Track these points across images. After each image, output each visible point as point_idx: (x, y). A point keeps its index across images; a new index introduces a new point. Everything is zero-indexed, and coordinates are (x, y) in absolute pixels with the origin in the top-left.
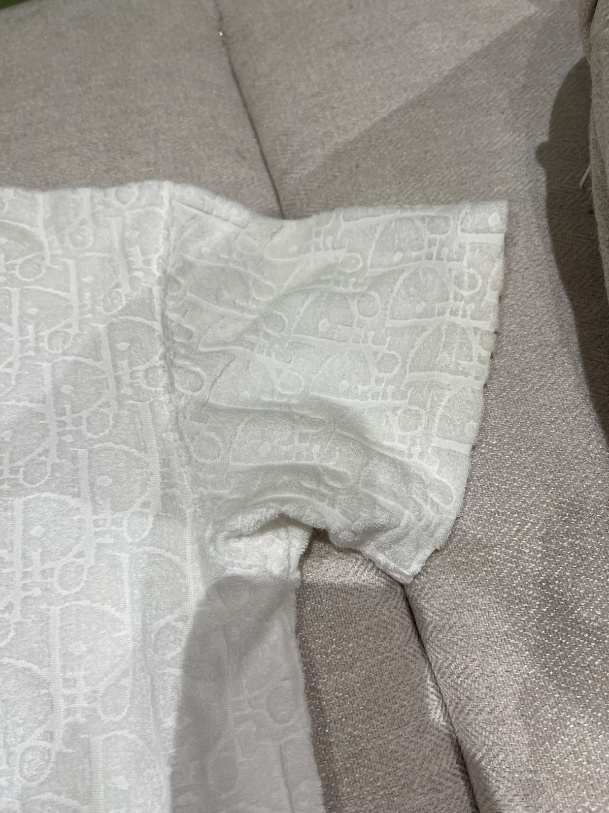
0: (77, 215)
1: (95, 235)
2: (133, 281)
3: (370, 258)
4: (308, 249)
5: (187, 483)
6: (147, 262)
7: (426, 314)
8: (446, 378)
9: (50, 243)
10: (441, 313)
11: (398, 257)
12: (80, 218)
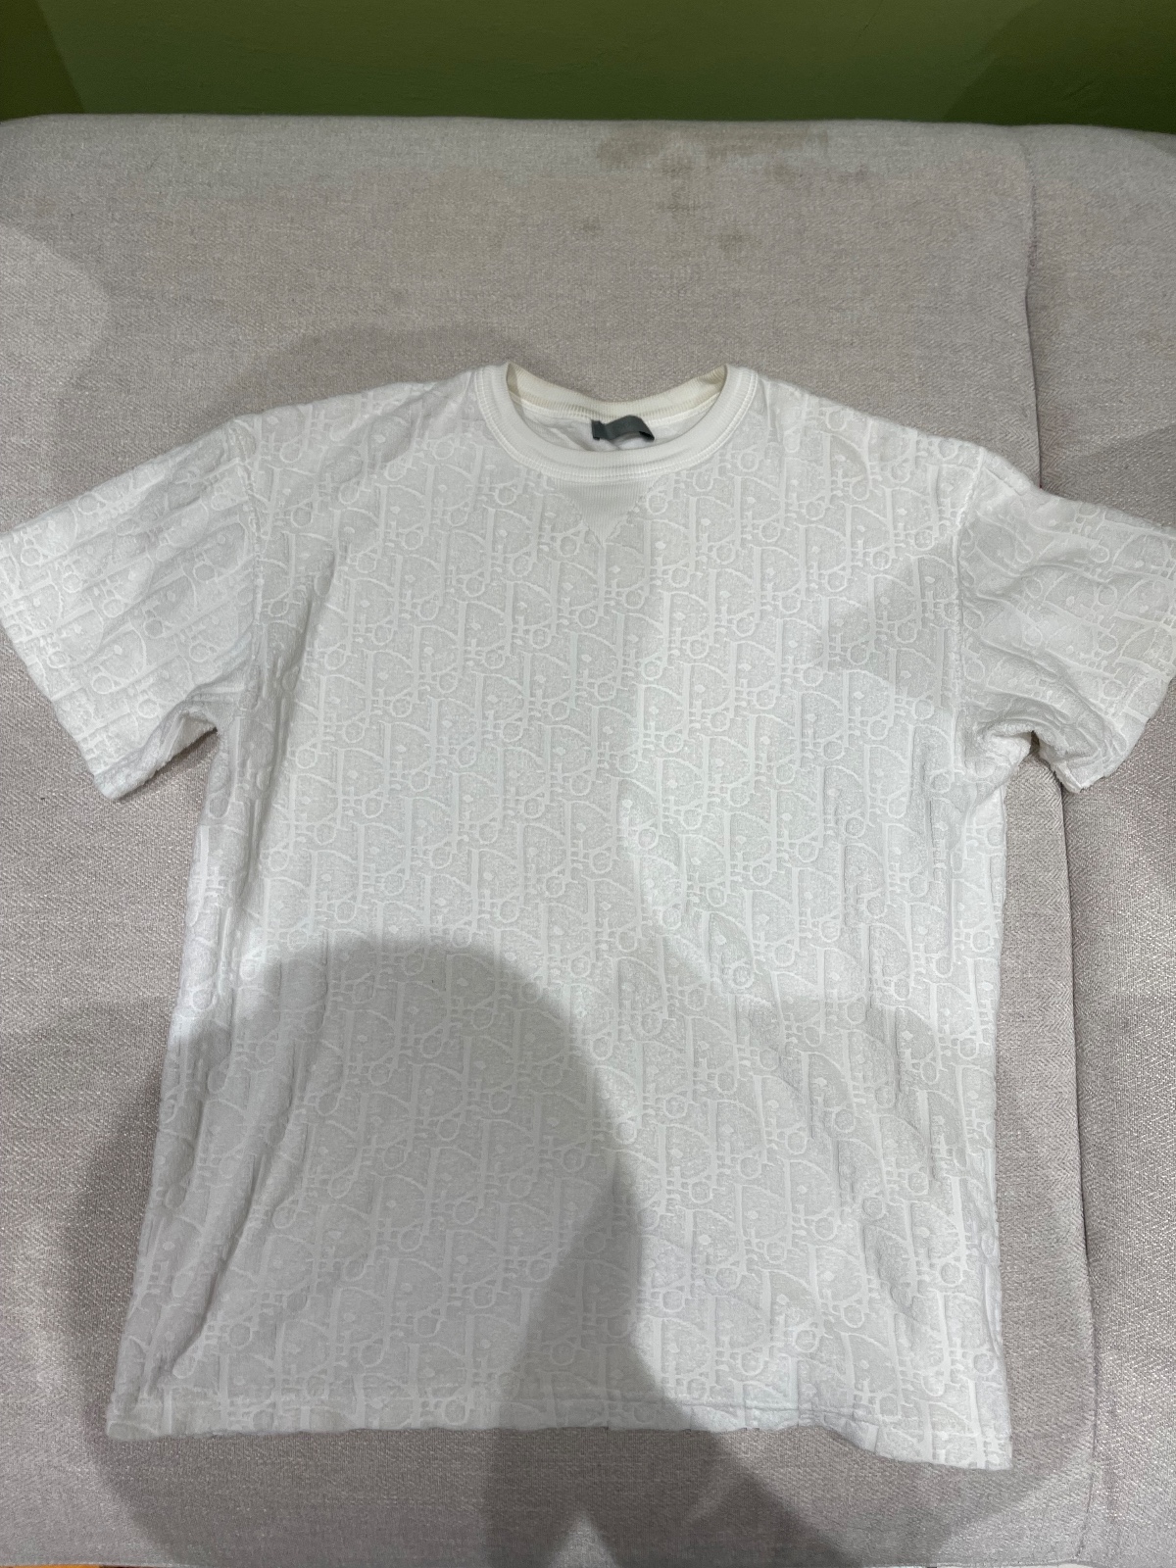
0: (903, 453)
1: (912, 474)
2: (942, 528)
3: (1117, 555)
4: (1067, 529)
5: (957, 690)
6: (954, 514)
7: (1145, 616)
8: (1147, 668)
9: (872, 467)
10: (1158, 619)
11: (1139, 564)
12: (904, 457)
